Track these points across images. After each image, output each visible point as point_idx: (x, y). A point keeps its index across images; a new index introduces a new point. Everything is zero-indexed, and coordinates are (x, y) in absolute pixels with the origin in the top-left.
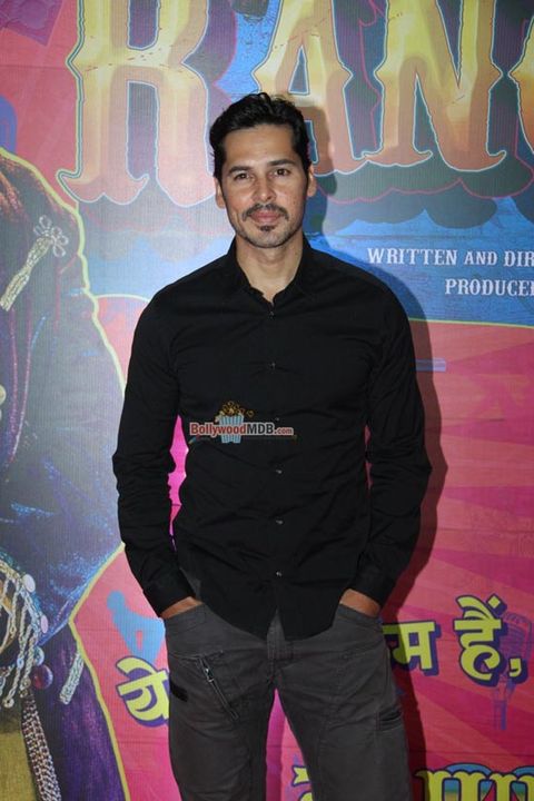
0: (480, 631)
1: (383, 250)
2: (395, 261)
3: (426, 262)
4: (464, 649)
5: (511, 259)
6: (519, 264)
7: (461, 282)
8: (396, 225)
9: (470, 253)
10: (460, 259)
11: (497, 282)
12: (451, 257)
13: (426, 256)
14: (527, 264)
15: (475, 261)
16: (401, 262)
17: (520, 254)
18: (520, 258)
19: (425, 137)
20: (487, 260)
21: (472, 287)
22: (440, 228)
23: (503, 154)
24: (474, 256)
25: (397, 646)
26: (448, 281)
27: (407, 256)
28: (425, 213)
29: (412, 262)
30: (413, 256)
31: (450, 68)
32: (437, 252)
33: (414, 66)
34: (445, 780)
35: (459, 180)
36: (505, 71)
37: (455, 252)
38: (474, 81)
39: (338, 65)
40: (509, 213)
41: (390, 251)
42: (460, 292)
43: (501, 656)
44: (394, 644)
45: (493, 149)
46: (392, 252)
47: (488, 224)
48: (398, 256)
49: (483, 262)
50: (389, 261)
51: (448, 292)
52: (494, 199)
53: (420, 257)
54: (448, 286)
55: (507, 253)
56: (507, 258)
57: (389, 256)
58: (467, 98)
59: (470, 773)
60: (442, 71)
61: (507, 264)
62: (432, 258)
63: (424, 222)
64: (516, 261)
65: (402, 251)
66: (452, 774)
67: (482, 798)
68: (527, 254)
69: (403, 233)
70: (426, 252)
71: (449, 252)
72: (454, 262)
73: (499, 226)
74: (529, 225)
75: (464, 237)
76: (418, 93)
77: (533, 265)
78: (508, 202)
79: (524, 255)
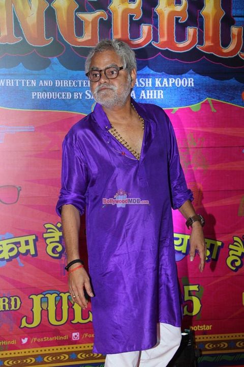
0: (54, 237)
1: (4, 80)
2: (10, 85)
3: (23, 85)
4: (48, 245)
5: (58, 83)
6: (62, 86)
7: (38, 93)
8: (9, 69)
9: (41, 81)
10: (37, 84)
11: (53, 93)
12: (34, 83)
13: (23, 83)
14: (65, 86)
15: (43, 84)
16: (13, 85)
17: (62, 81)
18: (62, 83)
19: (18, 31)
20: (48, 84)
21: (43, 95)
22: (28, 70)
23: (52, 39)
24: (43, 82)
25: (20, 246)
26: (33, 93)
27: (15, 82)
28: (21, 64)
29: (17, 85)
30: (17, 83)
32: (27, 81)
34: (41, 298)
35: (35, 50)
37: (35, 81)
40: (56, 64)
41: (7, 80)
42: (38, 98)
43: (63, 246)
44: (18, 245)
45: (48, 37)
46: (8, 81)
47: (48, 69)
48: (11, 82)
49: (47, 85)
50: (7, 85)
51: (33, 98)
52: (50, 58)
53: (20, 83)
54: (33, 95)
55: (56, 81)
56: (56, 83)
57: (7, 82)
58: (35, 15)
59: (51, 294)
61: (56, 86)
62: (25, 83)
63: (21, 68)
64: (60, 84)
65: (12, 80)
66: (44, 295)
67: (57, 303)
68: (65, 81)
69: (12, 73)
70: (23, 81)
71: (32, 81)
72: (35, 85)
73: (53, 69)
74: (65, 69)
75: (38, 74)
76: (14, 12)
77: (67, 86)
78: (55, 59)
79: (63, 82)
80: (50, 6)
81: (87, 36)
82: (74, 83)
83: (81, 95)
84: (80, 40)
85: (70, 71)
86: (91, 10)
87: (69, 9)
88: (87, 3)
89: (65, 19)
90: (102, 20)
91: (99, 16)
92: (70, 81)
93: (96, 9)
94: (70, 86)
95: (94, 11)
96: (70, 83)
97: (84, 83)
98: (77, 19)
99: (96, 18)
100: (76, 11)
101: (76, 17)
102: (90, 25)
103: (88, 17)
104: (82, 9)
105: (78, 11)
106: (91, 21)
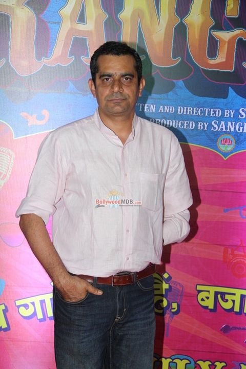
3: (141, 110)
5: (181, 110)
6: (185, 113)
7: (157, 120)
9: (162, 107)
10: (157, 109)
11: (174, 121)
12: (153, 108)
13: (141, 107)
14: (188, 113)
15: (164, 110)
17: (185, 108)
18: (185, 110)
20: (169, 111)
21: (162, 123)
22: (147, 94)
23: (179, 59)
24: (164, 108)
31: (155, 15)
32: (146, 105)
33: (138, 14)
35: (158, 70)
36: (182, 19)
37: (155, 105)
38: (166, 22)
39: (101, 11)
40: (181, 88)
43: (168, 301)
45: (174, 57)
47: (171, 93)
49: (168, 111)
52: (174, 81)
53: (138, 107)
55: (179, 108)
56: (179, 110)
58: (163, 31)
60: (151, 18)
61: (179, 113)
62: (143, 108)
64: (184, 111)
68: (189, 108)
70: (141, 105)
71: (152, 106)
72: (154, 111)
73: (176, 94)
74: (190, 94)
75: (159, 99)
76: (139, 27)
77: (191, 114)
78: (180, 83)
79: (187, 109)
80: (181, 22)
81: (221, 58)
82: (199, 112)
83: (206, 126)
84: (212, 62)
85: (197, 97)
86: (229, 29)
87: (203, 25)
88: (224, 19)
89: (197, 36)
90: (240, 40)
91: (237, 35)
92: (195, 109)
93: (235, 28)
94: (194, 114)
95: (232, 29)
96: (195, 111)
97: (212, 112)
98: (211, 38)
99: (234, 37)
100: (211, 29)
101: (210, 35)
102: (226, 46)
103: (225, 36)
104: (218, 27)
105: (214, 28)
106: (227, 40)
